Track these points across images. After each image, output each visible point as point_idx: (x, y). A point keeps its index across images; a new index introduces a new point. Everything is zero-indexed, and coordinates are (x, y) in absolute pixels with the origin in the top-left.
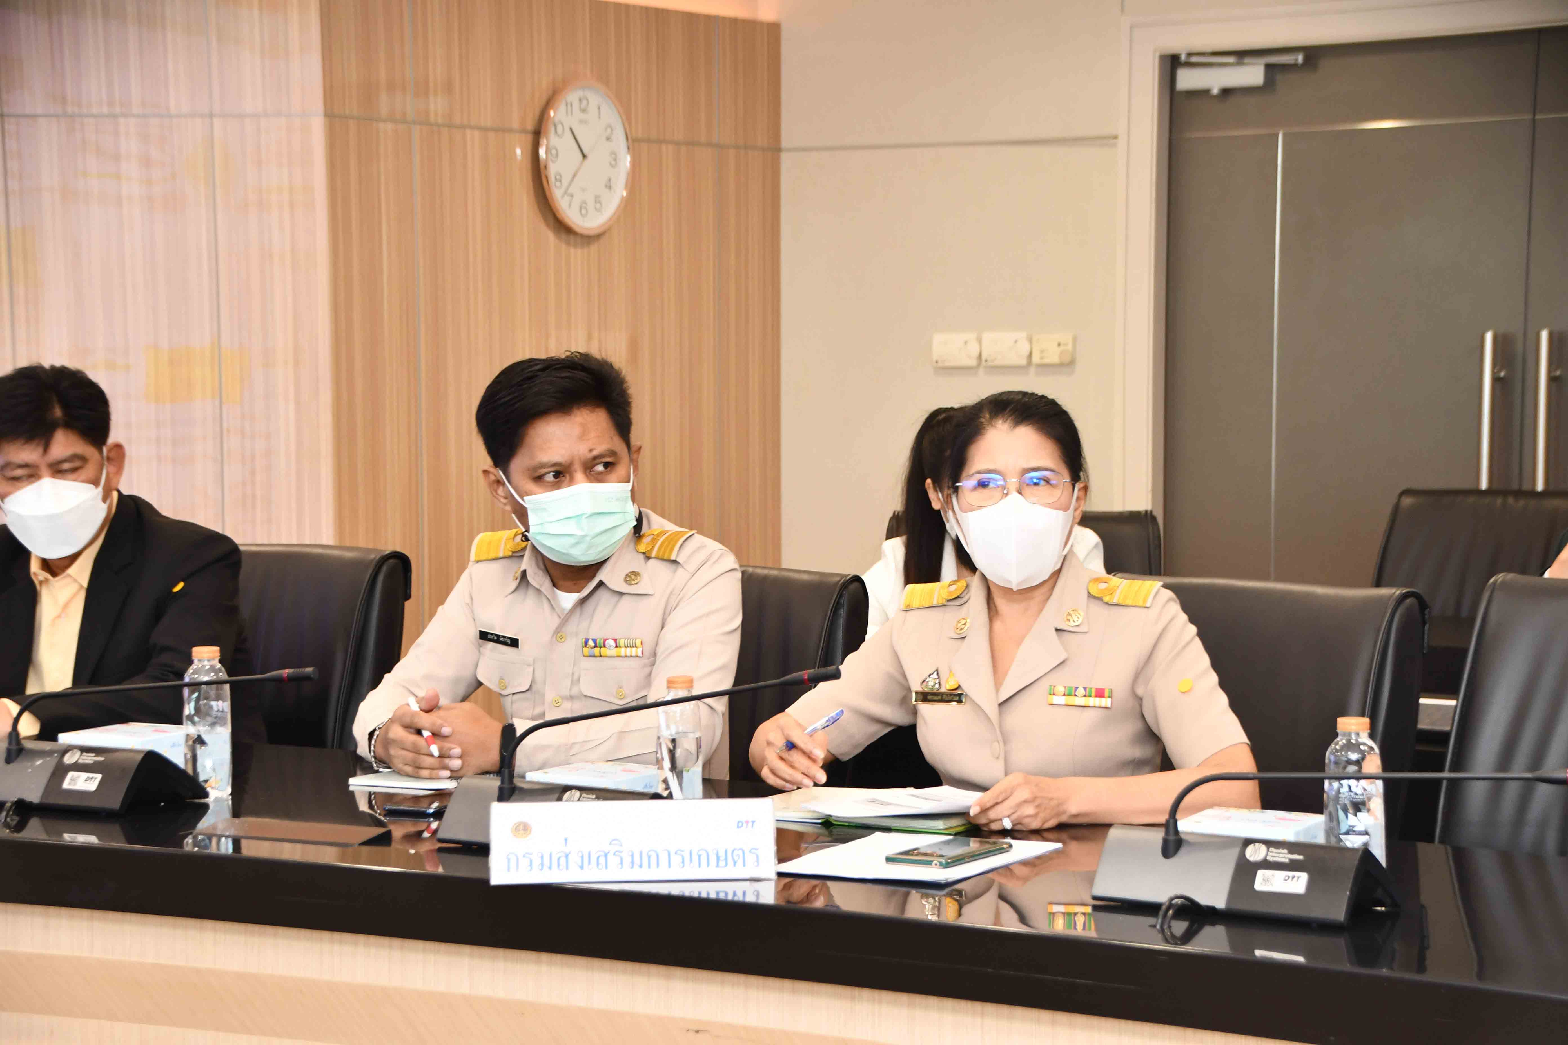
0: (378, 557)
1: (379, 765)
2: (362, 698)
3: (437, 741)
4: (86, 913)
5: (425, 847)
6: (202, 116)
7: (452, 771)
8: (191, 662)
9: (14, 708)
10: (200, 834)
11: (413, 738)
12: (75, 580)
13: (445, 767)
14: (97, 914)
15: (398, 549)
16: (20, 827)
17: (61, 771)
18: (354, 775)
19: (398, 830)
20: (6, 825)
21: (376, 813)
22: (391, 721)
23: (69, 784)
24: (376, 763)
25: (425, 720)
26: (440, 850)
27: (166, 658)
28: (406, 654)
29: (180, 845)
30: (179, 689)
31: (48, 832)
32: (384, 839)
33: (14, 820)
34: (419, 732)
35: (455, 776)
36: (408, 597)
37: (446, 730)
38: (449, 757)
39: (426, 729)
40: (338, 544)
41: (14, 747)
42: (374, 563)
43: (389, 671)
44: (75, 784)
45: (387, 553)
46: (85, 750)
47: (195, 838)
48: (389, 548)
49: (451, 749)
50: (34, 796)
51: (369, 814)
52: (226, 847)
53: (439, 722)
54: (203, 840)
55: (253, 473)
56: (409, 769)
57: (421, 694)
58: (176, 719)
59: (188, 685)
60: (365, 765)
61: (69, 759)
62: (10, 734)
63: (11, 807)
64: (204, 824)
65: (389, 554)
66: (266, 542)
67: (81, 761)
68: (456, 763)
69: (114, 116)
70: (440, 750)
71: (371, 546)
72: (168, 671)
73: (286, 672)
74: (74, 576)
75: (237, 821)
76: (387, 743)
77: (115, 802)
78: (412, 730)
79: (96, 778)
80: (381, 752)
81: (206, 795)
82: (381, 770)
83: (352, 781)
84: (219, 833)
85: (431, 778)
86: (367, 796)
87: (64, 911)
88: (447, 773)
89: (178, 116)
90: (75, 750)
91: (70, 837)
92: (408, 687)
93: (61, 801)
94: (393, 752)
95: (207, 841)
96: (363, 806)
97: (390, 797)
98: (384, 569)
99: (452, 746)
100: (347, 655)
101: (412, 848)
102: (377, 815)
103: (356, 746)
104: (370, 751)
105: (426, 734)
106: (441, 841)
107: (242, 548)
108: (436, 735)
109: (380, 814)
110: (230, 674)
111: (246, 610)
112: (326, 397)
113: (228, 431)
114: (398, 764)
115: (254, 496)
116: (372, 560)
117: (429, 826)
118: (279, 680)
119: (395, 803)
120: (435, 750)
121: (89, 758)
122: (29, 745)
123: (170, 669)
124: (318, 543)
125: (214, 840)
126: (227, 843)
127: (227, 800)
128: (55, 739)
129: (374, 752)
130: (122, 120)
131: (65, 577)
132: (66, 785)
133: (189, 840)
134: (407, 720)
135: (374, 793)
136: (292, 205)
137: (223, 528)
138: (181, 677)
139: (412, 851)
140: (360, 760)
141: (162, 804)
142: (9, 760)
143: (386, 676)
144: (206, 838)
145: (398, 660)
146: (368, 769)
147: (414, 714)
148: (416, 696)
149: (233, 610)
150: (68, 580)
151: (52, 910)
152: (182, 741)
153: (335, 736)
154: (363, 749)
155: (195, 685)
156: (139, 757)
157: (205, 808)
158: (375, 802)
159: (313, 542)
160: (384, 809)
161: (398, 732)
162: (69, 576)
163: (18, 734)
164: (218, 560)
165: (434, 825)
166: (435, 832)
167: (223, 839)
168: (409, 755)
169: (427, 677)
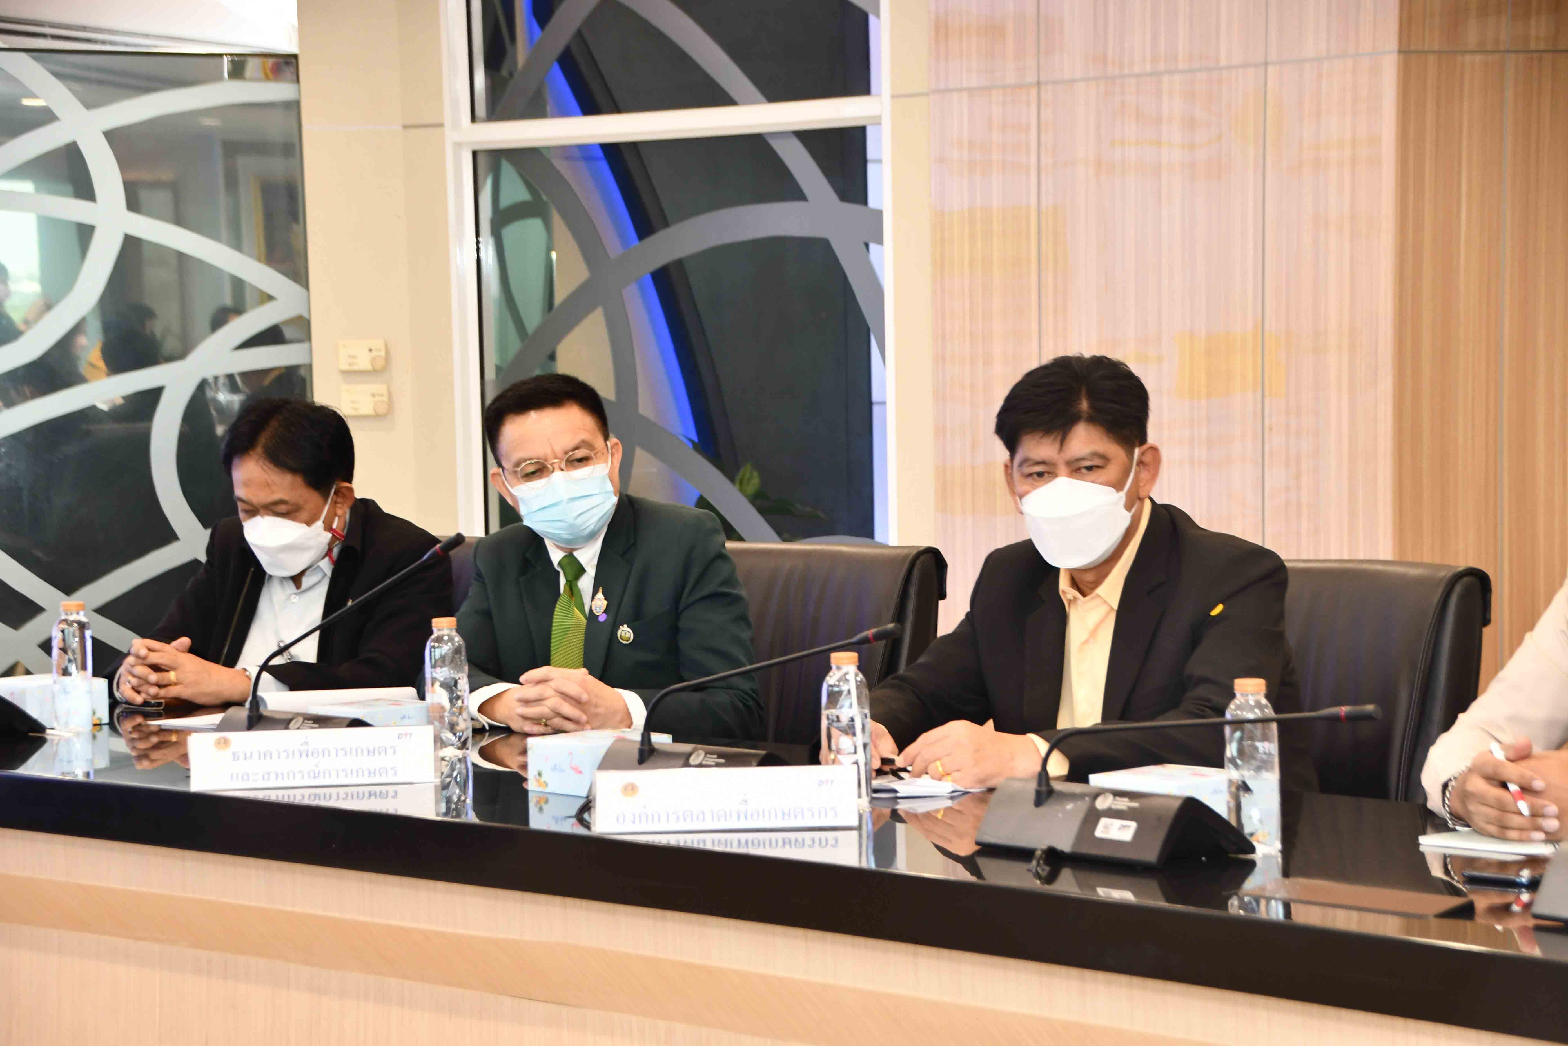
0: (1450, 574)
1: (1455, 823)
2: (1432, 742)
3: (1527, 797)
4: (1123, 979)
5: (1514, 924)
6: (1256, 65)
7: (1546, 833)
8: (1233, 696)
9: (1043, 746)
10: (1247, 895)
11: (1496, 792)
12: (1105, 602)
13: (1539, 829)
14: (1137, 981)
15: (1473, 563)
16: (1051, 878)
17: (1093, 817)
18: (1424, 833)
19: (1482, 901)
20: (1038, 876)
21: (1453, 879)
22: (1470, 770)
23: (1102, 832)
24: (1451, 819)
25: (1512, 771)
26: (1538, 929)
27: (1202, 691)
28: (1484, 691)
29: (1224, 906)
30: (1219, 727)
31: (1080, 886)
32: (1466, 912)
33: (1045, 870)
34: (1504, 785)
35: (1552, 838)
36: (1486, 621)
37: (1538, 784)
38: (1543, 816)
39: (1512, 782)
40: (1397, 559)
41: (1044, 788)
42: (1445, 581)
43: (1464, 709)
44: (1108, 832)
45: (1460, 569)
46: (1118, 794)
47: (1241, 900)
48: (1463, 563)
49: (1545, 806)
50: (1065, 845)
51: (1442, 880)
52: (1276, 912)
53: (1529, 773)
54: (1250, 902)
55: (1298, 477)
56: (1493, 829)
57: (1508, 738)
58: (1217, 761)
59: (1230, 723)
60: (1438, 821)
61: (1102, 804)
62: (1040, 775)
63: (1041, 857)
64: (1251, 884)
65: (1464, 570)
66: (1311, 557)
67: (1114, 807)
68: (1552, 824)
69: (1159, 74)
70: (1532, 808)
71: (1437, 560)
72: (1206, 707)
73: (1344, 710)
74: (1103, 597)
75: (1287, 881)
76: (1465, 796)
77: (1151, 854)
78: (1496, 783)
79: (1129, 827)
80: (1458, 808)
81: (1252, 849)
82: (1457, 828)
83: (1423, 840)
84: (1268, 894)
85: (1521, 841)
86: (1442, 857)
87: (1101, 976)
88: (1541, 836)
89: (1229, 68)
90: (1107, 794)
91: (1104, 892)
92: (1487, 729)
93: (1094, 851)
94: (1472, 807)
95: (1254, 904)
96: (1437, 871)
97: (1470, 861)
98: (1458, 589)
99: (1547, 803)
100: (1412, 691)
101: (1500, 924)
102: (1455, 883)
103: (1425, 799)
104: (1444, 806)
105: (1513, 787)
106: (1537, 917)
107: (1287, 564)
108: (1526, 790)
109: (1457, 882)
110: (1277, 710)
111: (1292, 636)
112: (1386, 384)
113: (1271, 429)
114: (1479, 821)
115: (1299, 504)
116: (1441, 579)
117: (1518, 898)
118: (1335, 719)
119: (1475, 869)
120: (1523, 806)
121: (1123, 804)
122: (1058, 786)
123: (1208, 704)
124: (1373, 558)
125: (1263, 903)
126: (1277, 906)
127: (1276, 857)
128: (1086, 781)
129: (1449, 806)
130: (1166, 78)
131: (1093, 598)
132: (1099, 833)
133: (1234, 902)
134: (1489, 770)
135: (1451, 856)
136: (1354, 161)
137: (1263, 542)
138: (1222, 713)
139: (1499, 927)
140: (1431, 814)
141: (1204, 859)
142: (1039, 802)
143: (1461, 716)
144: (1252, 900)
145: (1474, 697)
146: (1441, 826)
147: (1498, 763)
148: (1500, 742)
149: (1280, 636)
150: (1098, 601)
151: (1088, 974)
152: (1224, 787)
153: (1399, 786)
154: (1435, 802)
155: (1238, 724)
156: (1177, 804)
157: (1251, 865)
158: (1452, 866)
159: (1368, 558)
160: (1463, 875)
161: (1478, 785)
162: (1098, 596)
163: (1047, 774)
164: (1262, 579)
165: (1525, 897)
166: (1527, 906)
167: (1273, 902)
168: (1493, 813)
169: (1513, 719)
